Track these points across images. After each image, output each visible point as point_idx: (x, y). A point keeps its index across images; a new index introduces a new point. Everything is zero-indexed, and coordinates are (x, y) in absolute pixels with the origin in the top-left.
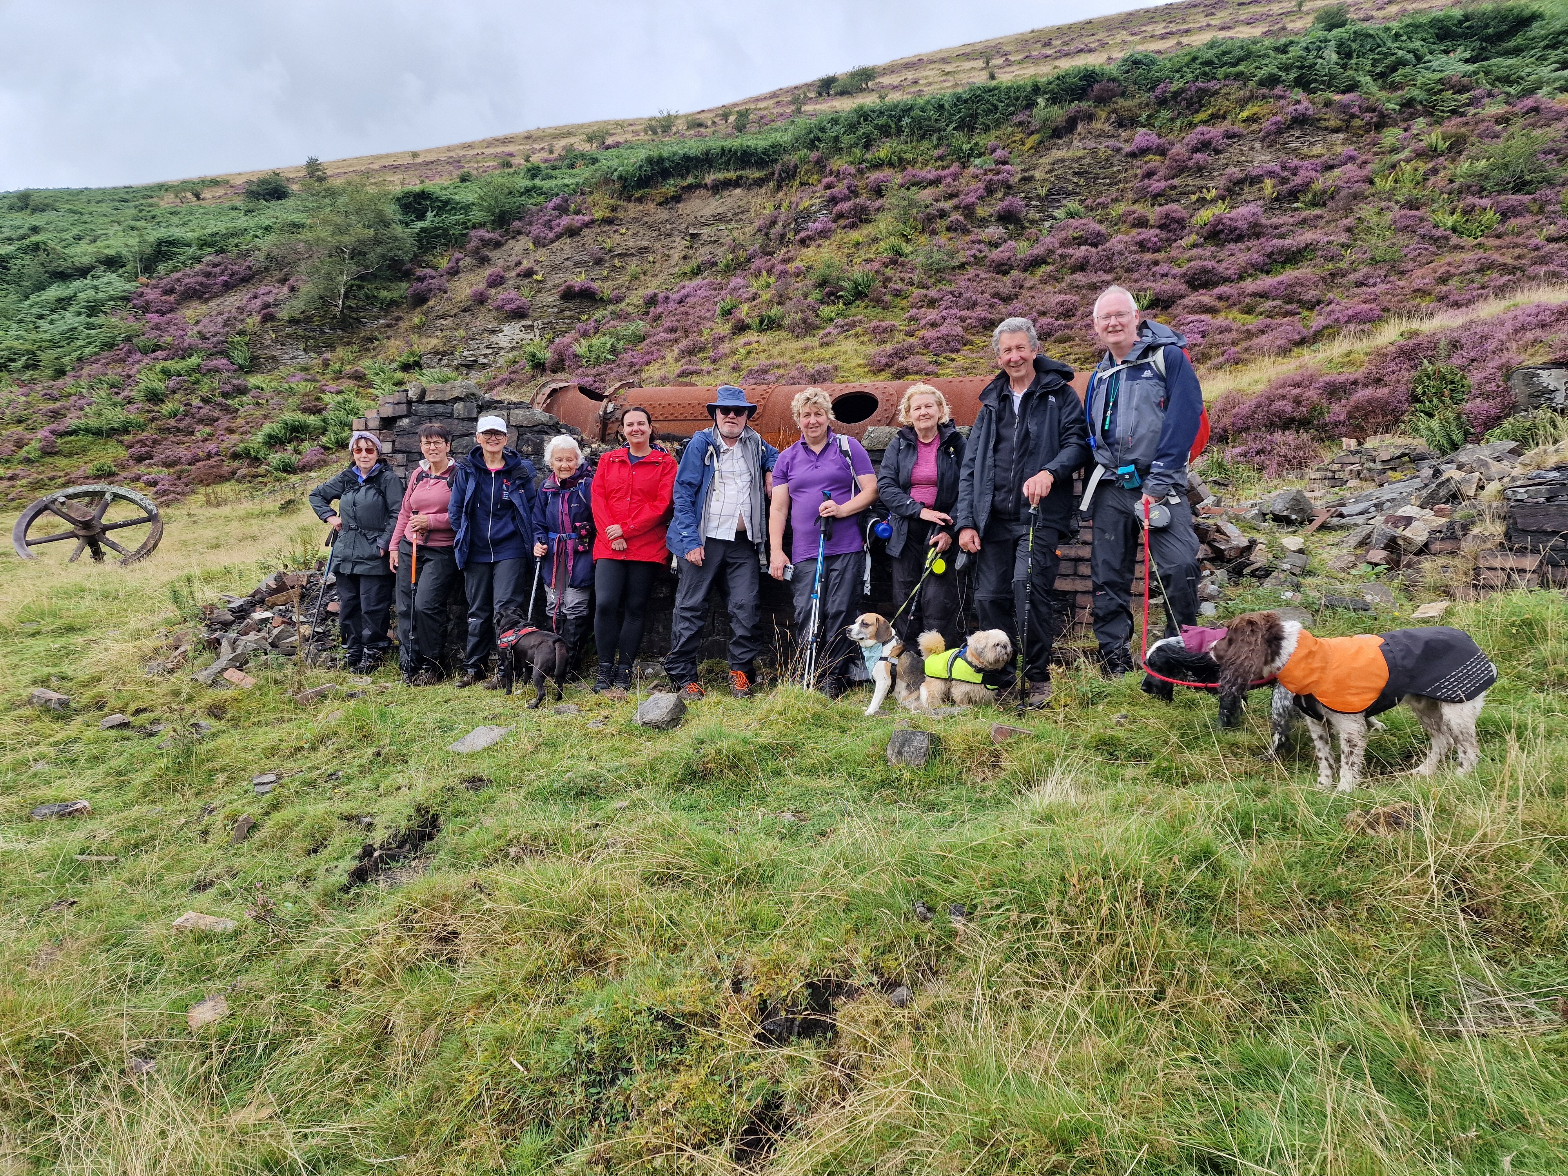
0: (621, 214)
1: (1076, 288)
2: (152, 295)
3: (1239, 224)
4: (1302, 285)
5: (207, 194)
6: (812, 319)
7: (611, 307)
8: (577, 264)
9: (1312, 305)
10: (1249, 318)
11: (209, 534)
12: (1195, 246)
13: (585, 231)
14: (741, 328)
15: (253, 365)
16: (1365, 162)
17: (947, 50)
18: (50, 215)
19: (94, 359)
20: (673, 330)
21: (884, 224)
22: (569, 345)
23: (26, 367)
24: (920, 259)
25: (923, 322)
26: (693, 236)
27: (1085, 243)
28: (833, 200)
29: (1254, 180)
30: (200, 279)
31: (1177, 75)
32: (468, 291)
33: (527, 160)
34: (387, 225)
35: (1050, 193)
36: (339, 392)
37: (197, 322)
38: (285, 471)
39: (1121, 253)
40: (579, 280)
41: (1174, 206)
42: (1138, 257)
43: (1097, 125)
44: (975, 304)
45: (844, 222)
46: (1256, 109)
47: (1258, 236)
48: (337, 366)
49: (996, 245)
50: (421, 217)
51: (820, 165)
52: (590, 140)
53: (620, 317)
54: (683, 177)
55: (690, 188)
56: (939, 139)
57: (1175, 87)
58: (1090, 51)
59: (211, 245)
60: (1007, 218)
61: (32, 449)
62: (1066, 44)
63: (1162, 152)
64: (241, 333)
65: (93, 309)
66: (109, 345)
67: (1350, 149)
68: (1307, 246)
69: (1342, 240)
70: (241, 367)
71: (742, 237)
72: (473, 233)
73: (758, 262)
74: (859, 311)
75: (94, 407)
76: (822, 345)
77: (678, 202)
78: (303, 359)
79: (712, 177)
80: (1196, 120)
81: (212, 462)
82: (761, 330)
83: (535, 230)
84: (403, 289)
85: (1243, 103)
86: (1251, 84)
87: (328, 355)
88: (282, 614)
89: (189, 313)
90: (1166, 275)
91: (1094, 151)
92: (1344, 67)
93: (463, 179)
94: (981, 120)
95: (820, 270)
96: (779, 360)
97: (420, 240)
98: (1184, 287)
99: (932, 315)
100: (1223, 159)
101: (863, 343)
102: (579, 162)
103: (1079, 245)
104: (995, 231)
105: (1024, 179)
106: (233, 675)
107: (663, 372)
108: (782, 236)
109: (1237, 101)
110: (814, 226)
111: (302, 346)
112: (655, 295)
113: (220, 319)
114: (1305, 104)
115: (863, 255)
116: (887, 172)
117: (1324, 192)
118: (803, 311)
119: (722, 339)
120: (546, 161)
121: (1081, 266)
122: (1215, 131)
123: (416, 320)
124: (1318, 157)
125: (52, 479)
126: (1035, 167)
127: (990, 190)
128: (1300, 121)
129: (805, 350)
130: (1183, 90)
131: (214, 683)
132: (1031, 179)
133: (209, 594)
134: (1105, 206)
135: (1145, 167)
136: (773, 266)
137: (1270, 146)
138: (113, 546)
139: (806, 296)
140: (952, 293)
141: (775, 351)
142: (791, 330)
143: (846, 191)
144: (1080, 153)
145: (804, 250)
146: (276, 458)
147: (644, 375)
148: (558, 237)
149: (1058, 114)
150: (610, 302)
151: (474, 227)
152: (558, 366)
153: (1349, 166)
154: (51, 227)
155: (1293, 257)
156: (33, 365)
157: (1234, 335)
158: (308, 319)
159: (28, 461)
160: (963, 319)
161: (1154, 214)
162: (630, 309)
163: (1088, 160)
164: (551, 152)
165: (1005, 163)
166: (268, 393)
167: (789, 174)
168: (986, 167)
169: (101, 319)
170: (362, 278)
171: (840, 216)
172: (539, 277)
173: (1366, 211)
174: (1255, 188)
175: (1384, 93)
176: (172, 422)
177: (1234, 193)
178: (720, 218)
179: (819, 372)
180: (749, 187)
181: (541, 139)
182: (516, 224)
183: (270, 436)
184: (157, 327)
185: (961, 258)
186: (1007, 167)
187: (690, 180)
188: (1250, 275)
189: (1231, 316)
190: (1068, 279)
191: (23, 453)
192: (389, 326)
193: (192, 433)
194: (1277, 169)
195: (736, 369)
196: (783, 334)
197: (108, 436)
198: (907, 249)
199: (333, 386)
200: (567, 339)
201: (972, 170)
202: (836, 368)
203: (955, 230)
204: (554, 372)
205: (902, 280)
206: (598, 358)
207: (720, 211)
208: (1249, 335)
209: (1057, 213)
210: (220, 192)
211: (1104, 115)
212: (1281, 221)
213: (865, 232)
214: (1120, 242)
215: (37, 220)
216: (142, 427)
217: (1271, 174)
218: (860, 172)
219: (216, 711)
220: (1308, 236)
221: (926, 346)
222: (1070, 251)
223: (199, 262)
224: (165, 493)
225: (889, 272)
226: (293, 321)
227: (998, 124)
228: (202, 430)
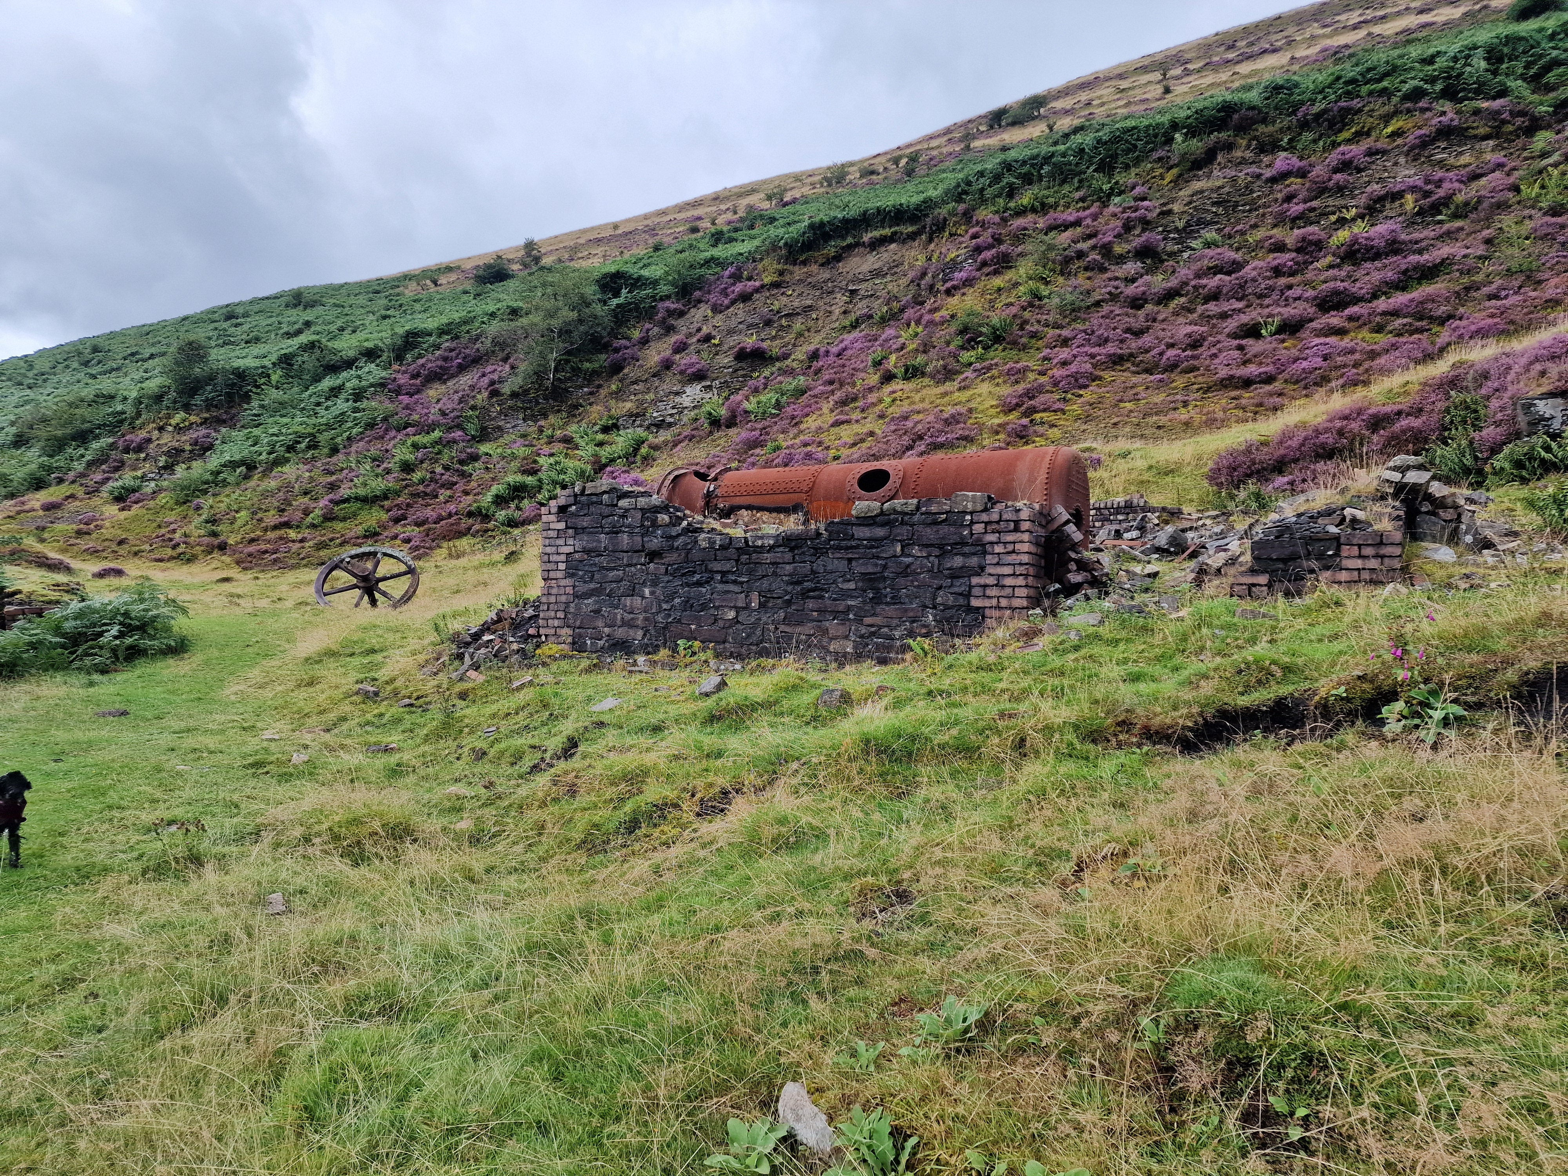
0: (787, 278)
1: (1206, 318)
2: (403, 379)
3: (1375, 243)
4: (1433, 301)
5: (443, 280)
6: (953, 365)
7: (778, 364)
8: (750, 327)
9: (1442, 321)
10: (1378, 336)
11: (451, 581)
12: (1331, 267)
13: (756, 296)
14: (889, 377)
15: (484, 435)
16: (1514, 169)
17: (1125, 64)
18: (319, 310)
19: (361, 436)
20: (831, 382)
21: (1024, 269)
22: (739, 403)
23: (309, 447)
24: (1056, 300)
25: (1055, 361)
26: (853, 292)
27: (1221, 271)
28: (978, 250)
29: (1397, 196)
30: (439, 363)
31: (1320, 97)
32: (657, 358)
33: (713, 223)
34: (588, 305)
35: (1188, 224)
36: (552, 455)
37: (438, 401)
38: (509, 525)
39: (1254, 280)
40: (750, 341)
41: (1311, 229)
42: (1270, 282)
43: (1238, 154)
44: (1107, 340)
45: (986, 270)
46: (1400, 123)
47: (1396, 252)
48: (550, 432)
49: (1133, 280)
50: (617, 295)
51: (967, 216)
52: (769, 198)
53: (785, 372)
54: (844, 238)
55: (850, 247)
56: (1080, 181)
57: (1317, 108)
58: (1275, 51)
59: (447, 333)
60: (1145, 253)
61: (316, 516)
62: (1251, 44)
63: (1302, 174)
64: (473, 408)
65: (358, 396)
66: (371, 425)
67: (1498, 157)
68: (1443, 260)
69: (1479, 253)
70: (473, 437)
71: (896, 290)
72: (660, 305)
73: (909, 313)
74: (997, 355)
75: (361, 479)
76: (959, 389)
77: (839, 261)
78: (523, 428)
79: (870, 235)
80: (1339, 139)
81: (452, 520)
82: (906, 378)
83: (713, 298)
84: (603, 359)
85: (1387, 119)
86: (1395, 100)
87: (542, 423)
88: (501, 637)
89: (431, 393)
90: (1299, 298)
91: (1234, 179)
92: (1495, 73)
93: (657, 249)
94: (1121, 160)
95: (962, 317)
96: (917, 407)
97: (616, 316)
98: (1312, 310)
99: (1064, 353)
100: (1364, 177)
101: (998, 385)
102: (759, 223)
103: (1215, 274)
104: (1131, 267)
105: (1162, 213)
106: (472, 674)
107: (819, 423)
108: (931, 287)
109: (1381, 117)
110: (959, 275)
111: (521, 416)
112: (817, 350)
113: (456, 397)
114: (1450, 115)
115: (1004, 299)
116: (1031, 217)
117: (1466, 204)
118: (943, 359)
119: (870, 390)
120: (729, 223)
121: (1215, 296)
122: (1355, 150)
123: (614, 387)
124: (1465, 166)
125: (331, 540)
126: (1173, 200)
127: (1128, 227)
128: (1446, 133)
129: (945, 394)
130: (1325, 111)
131: (461, 679)
132: (1170, 212)
133: (456, 625)
134: (1243, 233)
135: (1285, 191)
136: (921, 316)
137: (1415, 160)
138: (384, 594)
139: (948, 343)
140: (1085, 331)
141: (917, 397)
142: (932, 377)
143: (990, 240)
144: (1219, 183)
145: (950, 299)
146: (501, 515)
147: (803, 426)
148: (733, 302)
149: (1197, 146)
150: (778, 359)
151: (662, 299)
152: (731, 423)
153: (1497, 174)
154: (320, 321)
155: (1429, 273)
156: (314, 445)
157: (1357, 356)
158: (526, 392)
159: (314, 526)
160: (1093, 356)
161: (1292, 237)
162: (795, 365)
163: (1227, 189)
164: (735, 213)
165: (1144, 199)
166: (495, 459)
167: (940, 227)
168: (1126, 205)
169: (364, 404)
170: (569, 353)
171: (984, 264)
172: (716, 342)
173: (1507, 221)
174: (1397, 203)
175: (1536, 96)
176: (421, 488)
177: (1376, 210)
178: (877, 273)
179: (953, 416)
180: (904, 242)
181: (727, 198)
182: (697, 294)
183: (497, 496)
184: (407, 407)
185: (1096, 296)
186: (1146, 203)
187: (850, 240)
188: (1385, 293)
189: (1360, 336)
190: (1200, 309)
191: (309, 520)
192: (591, 393)
193: (436, 497)
194: (1420, 183)
195: (882, 416)
196: (926, 381)
197: (373, 502)
198: (1044, 291)
199: (546, 450)
200: (738, 397)
201: (1112, 209)
202: (970, 410)
203: (1093, 269)
204: (728, 427)
205: (1039, 322)
206: (764, 413)
207: (876, 266)
208: (1373, 355)
209: (1194, 244)
210: (453, 277)
211: (1244, 143)
212: (1422, 236)
213: (1007, 278)
214: (1254, 269)
215: (309, 315)
216: (398, 493)
217: (1413, 189)
218: (1004, 220)
219: (463, 696)
220: (1444, 251)
221: (1056, 384)
222: (1204, 281)
223: (439, 348)
224: (417, 548)
225: (1027, 315)
226: (514, 395)
227: (1137, 162)
228: (444, 494)
